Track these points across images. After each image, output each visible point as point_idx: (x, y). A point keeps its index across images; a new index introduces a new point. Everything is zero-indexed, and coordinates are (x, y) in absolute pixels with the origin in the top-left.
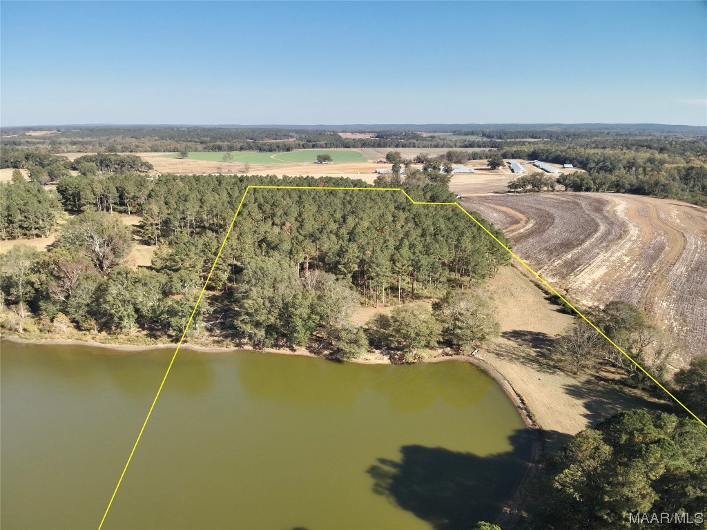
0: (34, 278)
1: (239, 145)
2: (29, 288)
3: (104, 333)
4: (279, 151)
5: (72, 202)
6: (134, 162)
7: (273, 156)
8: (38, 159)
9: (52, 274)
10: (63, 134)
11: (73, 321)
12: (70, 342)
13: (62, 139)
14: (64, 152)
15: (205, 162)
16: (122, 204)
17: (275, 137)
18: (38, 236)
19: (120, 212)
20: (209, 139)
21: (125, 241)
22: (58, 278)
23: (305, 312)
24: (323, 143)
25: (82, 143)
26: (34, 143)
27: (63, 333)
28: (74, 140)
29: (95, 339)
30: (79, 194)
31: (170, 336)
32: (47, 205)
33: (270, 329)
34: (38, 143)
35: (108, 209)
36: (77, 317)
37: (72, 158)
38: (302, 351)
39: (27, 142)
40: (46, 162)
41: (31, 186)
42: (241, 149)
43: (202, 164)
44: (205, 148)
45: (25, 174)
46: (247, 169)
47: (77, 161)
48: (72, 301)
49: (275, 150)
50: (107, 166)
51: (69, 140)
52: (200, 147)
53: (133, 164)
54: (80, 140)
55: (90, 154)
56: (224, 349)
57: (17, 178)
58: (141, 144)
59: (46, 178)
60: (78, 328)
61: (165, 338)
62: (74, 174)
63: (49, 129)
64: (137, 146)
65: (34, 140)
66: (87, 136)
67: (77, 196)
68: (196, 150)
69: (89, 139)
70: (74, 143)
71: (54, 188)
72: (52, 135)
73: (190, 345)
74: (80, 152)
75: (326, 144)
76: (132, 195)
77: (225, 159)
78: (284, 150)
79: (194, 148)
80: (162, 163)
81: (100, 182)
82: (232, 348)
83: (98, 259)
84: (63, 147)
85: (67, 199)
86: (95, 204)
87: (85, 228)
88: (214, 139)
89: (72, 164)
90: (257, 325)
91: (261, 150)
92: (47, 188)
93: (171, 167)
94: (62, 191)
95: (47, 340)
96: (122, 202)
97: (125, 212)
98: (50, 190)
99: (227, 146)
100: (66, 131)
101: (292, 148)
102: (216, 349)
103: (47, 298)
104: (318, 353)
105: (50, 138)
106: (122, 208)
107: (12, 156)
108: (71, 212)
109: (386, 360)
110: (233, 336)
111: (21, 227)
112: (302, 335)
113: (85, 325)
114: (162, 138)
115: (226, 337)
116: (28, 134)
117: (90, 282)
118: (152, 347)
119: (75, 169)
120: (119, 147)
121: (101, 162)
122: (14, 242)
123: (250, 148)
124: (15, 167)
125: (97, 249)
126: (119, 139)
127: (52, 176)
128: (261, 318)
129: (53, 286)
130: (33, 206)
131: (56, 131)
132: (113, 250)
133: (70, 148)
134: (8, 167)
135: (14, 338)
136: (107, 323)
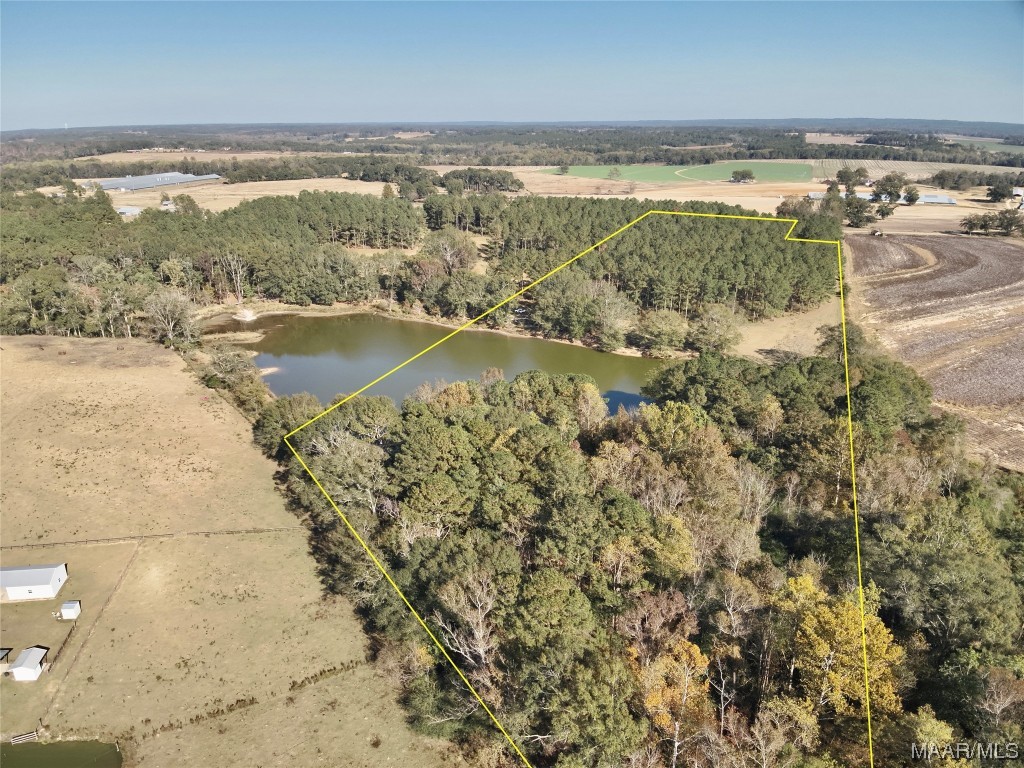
0: (402, 273)
1: (643, 156)
2: (398, 280)
3: (445, 318)
4: (693, 164)
5: (435, 219)
6: (504, 179)
7: (679, 171)
8: (407, 173)
9: (414, 271)
10: (437, 139)
11: (425, 308)
12: (422, 321)
13: (435, 146)
14: (434, 164)
15: (587, 179)
16: (478, 225)
17: (705, 140)
18: (405, 247)
19: (475, 232)
20: (609, 146)
21: (470, 254)
22: (418, 274)
23: (580, 311)
24: (766, 151)
25: (457, 151)
26: (403, 151)
27: (417, 314)
28: (449, 147)
29: (438, 321)
30: (441, 212)
31: (488, 324)
32: (415, 220)
33: (556, 323)
34: (408, 150)
35: (465, 229)
36: (428, 304)
37: (442, 171)
38: (578, 343)
39: (396, 148)
40: (415, 177)
41: (401, 202)
42: (646, 160)
43: (583, 183)
44: (598, 160)
45: (395, 188)
46: (632, 190)
47: (447, 177)
48: (426, 292)
49: (687, 163)
50: (476, 183)
51: (442, 146)
52: (591, 158)
53: (503, 182)
54: (455, 146)
55: (461, 168)
56: (523, 336)
57: (387, 193)
58: (521, 155)
59: (414, 194)
60: (429, 313)
61: (485, 325)
62: (441, 191)
63: (420, 128)
64: (516, 157)
65: (404, 146)
66: (463, 141)
67: (439, 214)
68: (586, 163)
69: (463, 146)
70: (447, 151)
71: (421, 205)
72: (424, 139)
73: (501, 331)
74: (451, 164)
75: (770, 153)
76: (486, 215)
77: (610, 176)
78: (700, 162)
79: (583, 160)
80: (538, 181)
81: (460, 202)
82: (529, 336)
83: (448, 268)
84: (434, 158)
85: (431, 217)
86: (454, 223)
87: (443, 241)
88: (616, 146)
89: (441, 179)
90: (547, 319)
91: (670, 162)
92: (415, 205)
93: (544, 185)
94: (427, 209)
95: (406, 318)
96: (478, 222)
97: (479, 232)
98: (418, 206)
99: (627, 156)
100: (440, 133)
101: (713, 160)
102: (518, 335)
103: (410, 289)
104: (590, 345)
105: (421, 143)
106: (476, 229)
107: (381, 169)
108: (433, 229)
109: (639, 354)
110: (532, 329)
111: (392, 238)
112: (577, 329)
113: (433, 311)
114: (551, 145)
115: (526, 329)
116: (396, 136)
117: (440, 279)
118: (475, 329)
119: (443, 185)
120: (495, 158)
121: (471, 178)
122: (386, 250)
123: (657, 159)
124: (385, 180)
125: (448, 258)
126: (499, 146)
127: (420, 193)
128: (549, 313)
129: (415, 280)
130: (404, 219)
131: (428, 133)
132: (461, 262)
133: (442, 158)
134: (377, 180)
135: (386, 315)
136: (449, 311)
